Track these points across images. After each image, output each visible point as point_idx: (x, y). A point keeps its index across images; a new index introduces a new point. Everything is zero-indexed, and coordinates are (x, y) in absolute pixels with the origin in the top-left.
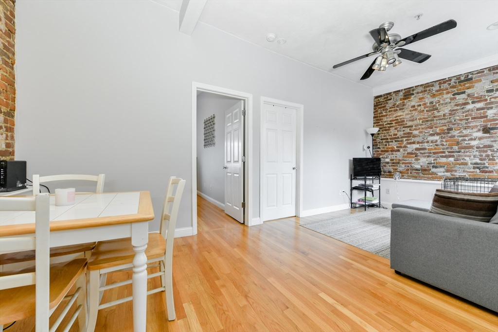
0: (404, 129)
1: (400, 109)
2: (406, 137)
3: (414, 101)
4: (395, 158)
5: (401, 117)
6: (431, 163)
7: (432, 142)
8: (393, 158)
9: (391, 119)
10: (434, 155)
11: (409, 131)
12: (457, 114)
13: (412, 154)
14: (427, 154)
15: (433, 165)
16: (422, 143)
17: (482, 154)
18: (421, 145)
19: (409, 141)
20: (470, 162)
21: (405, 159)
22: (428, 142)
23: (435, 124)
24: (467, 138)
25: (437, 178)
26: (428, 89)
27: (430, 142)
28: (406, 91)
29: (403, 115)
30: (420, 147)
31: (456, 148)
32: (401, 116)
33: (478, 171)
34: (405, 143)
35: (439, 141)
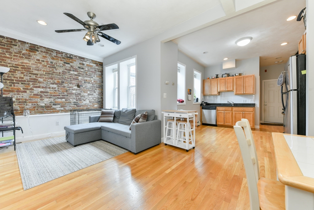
0: (30, 75)
1: (26, 58)
2: (32, 82)
3: (38, 56)
4: (21, 98)
5: (27, 65)
6: (52, 102)
7: (52, 88)
8: (19, 98)
9: (17, 63)
10: (54, 97)
11: (35, 77)
12: (66, 75)
13: (37, 95)
14: (49, 96)
15: (53, 103)
16: (45, 88)
17: (77, 97)
18: (45, 89)
19: (35, 85)
20: (72, 101)
21: (32, 99)
22: (50, 88)
23: (54, 77)
24: (71, 89)
25: (56, 111)
26: (49, 52)
27: (51, 88)
28: (32, 45)
29: (29, 64)
30: (44, 91)
31: (66, 93)
32: (27, 63)
33: (75, 106)
34: (31, 86)
35: (57, 88)
